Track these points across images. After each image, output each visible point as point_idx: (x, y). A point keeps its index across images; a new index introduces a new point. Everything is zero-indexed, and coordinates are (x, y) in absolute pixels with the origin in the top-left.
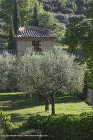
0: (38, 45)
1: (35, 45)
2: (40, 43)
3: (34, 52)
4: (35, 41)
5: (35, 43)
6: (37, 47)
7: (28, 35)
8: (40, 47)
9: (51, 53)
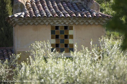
0: (66, 37)
1: (57, 37)
2: (70, 32)
3: (51, 54)
4: (57, 28)
5: (57, 32)
6: (62, 41)
7: (40, 12)
8: (70, 41)
9: (93, 56)
